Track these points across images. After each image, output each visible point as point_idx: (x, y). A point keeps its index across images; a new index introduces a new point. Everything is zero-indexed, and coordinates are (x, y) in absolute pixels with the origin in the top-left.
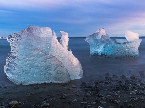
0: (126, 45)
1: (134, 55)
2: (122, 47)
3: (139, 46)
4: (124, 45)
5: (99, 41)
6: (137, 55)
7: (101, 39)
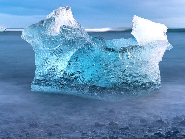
0: (127, 56)
1: (144, 81)
2: (118, 59)
3: (160, 59)
4: (123, 55)
5: (56, 41)
6: (153, 83)
7: (61, 36)
